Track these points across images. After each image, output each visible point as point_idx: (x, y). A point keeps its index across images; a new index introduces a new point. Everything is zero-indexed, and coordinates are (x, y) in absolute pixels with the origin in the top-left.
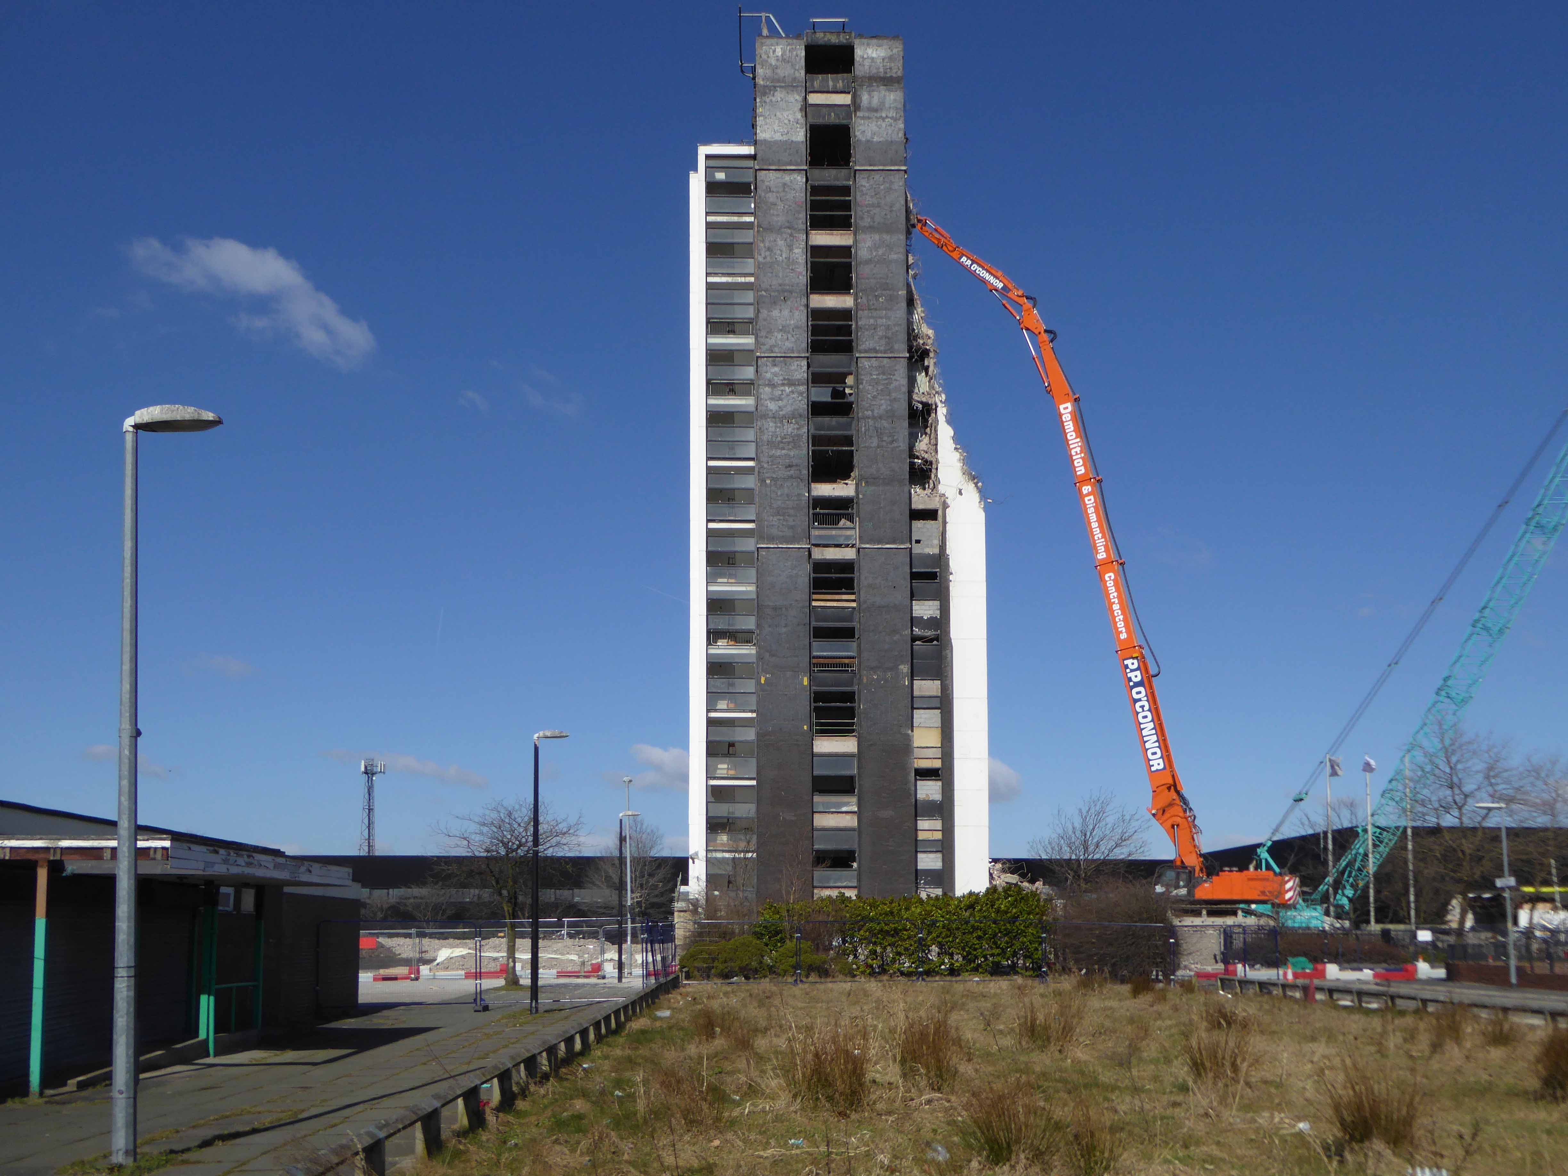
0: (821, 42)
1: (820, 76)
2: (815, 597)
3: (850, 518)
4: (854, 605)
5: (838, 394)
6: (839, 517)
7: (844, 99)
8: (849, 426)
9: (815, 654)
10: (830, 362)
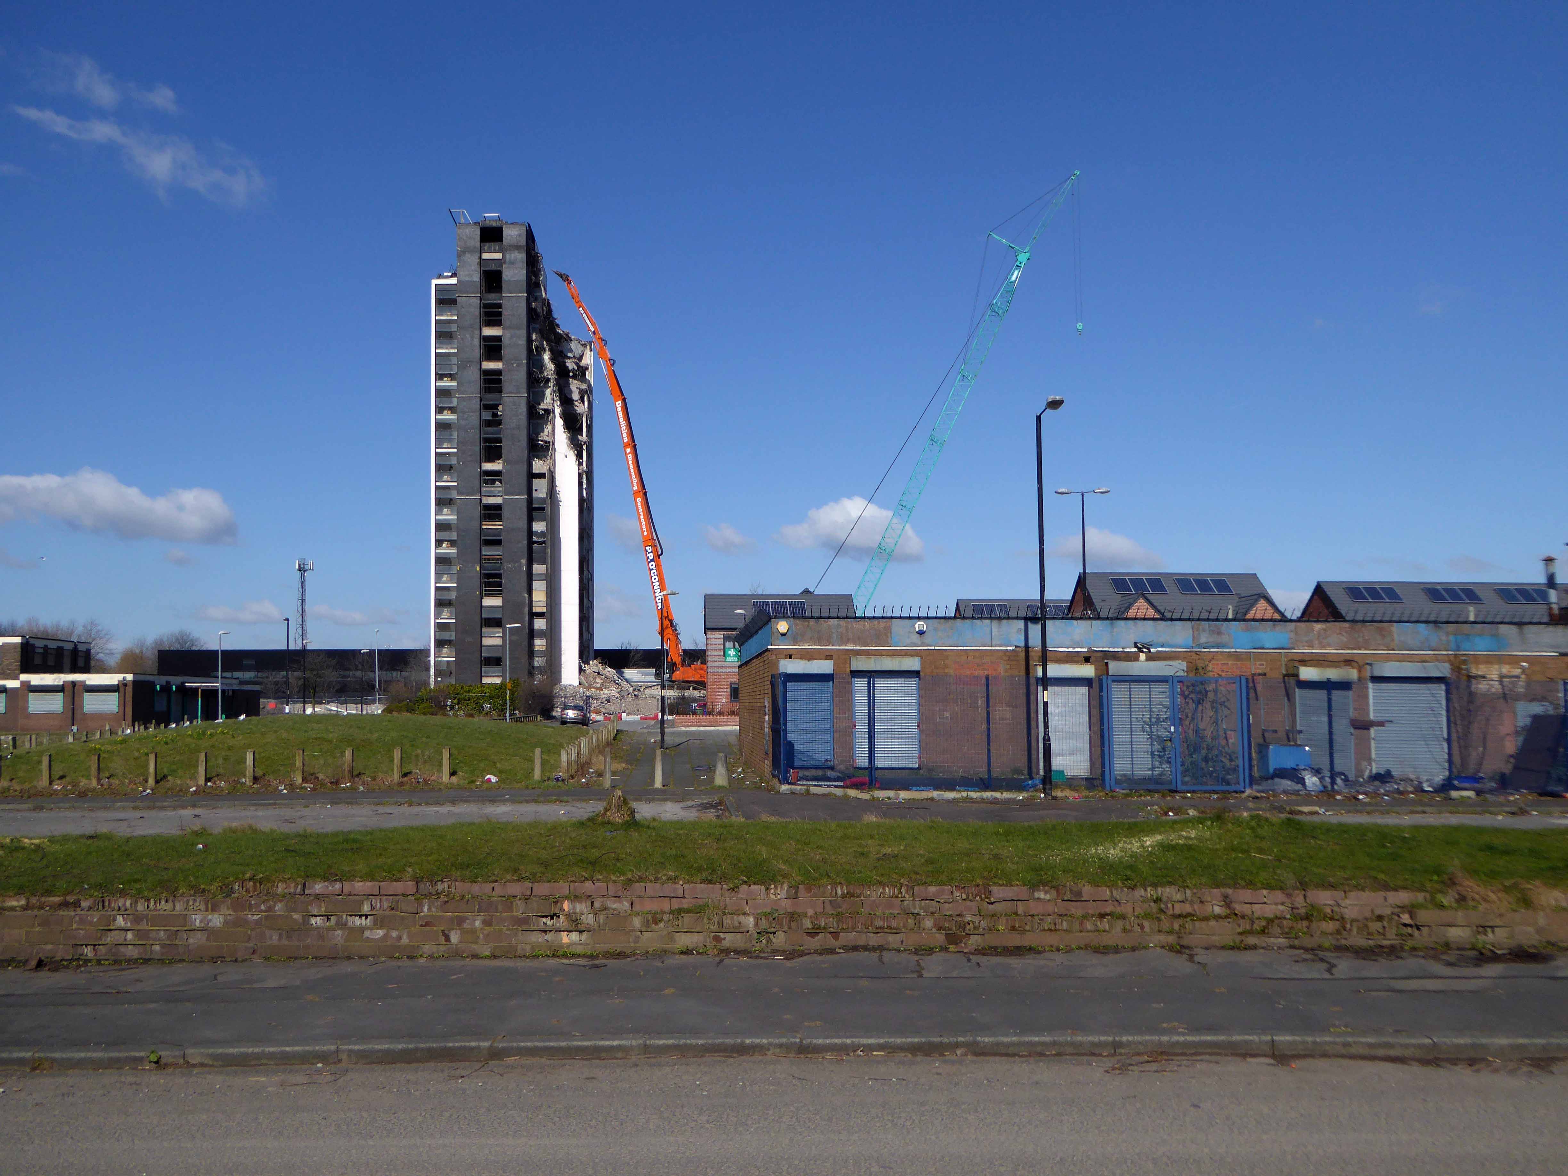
0: (488, 226)
1: (488, 244)
2: (483, 523)
3: (500, 481)
4: (501, 527)
5: (495, 415)
6: (495, 480)
7: (499, 256)
8: (499, 433)
9: (484, 553)
10: (491, 398)
